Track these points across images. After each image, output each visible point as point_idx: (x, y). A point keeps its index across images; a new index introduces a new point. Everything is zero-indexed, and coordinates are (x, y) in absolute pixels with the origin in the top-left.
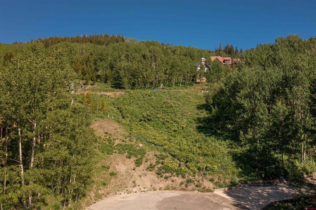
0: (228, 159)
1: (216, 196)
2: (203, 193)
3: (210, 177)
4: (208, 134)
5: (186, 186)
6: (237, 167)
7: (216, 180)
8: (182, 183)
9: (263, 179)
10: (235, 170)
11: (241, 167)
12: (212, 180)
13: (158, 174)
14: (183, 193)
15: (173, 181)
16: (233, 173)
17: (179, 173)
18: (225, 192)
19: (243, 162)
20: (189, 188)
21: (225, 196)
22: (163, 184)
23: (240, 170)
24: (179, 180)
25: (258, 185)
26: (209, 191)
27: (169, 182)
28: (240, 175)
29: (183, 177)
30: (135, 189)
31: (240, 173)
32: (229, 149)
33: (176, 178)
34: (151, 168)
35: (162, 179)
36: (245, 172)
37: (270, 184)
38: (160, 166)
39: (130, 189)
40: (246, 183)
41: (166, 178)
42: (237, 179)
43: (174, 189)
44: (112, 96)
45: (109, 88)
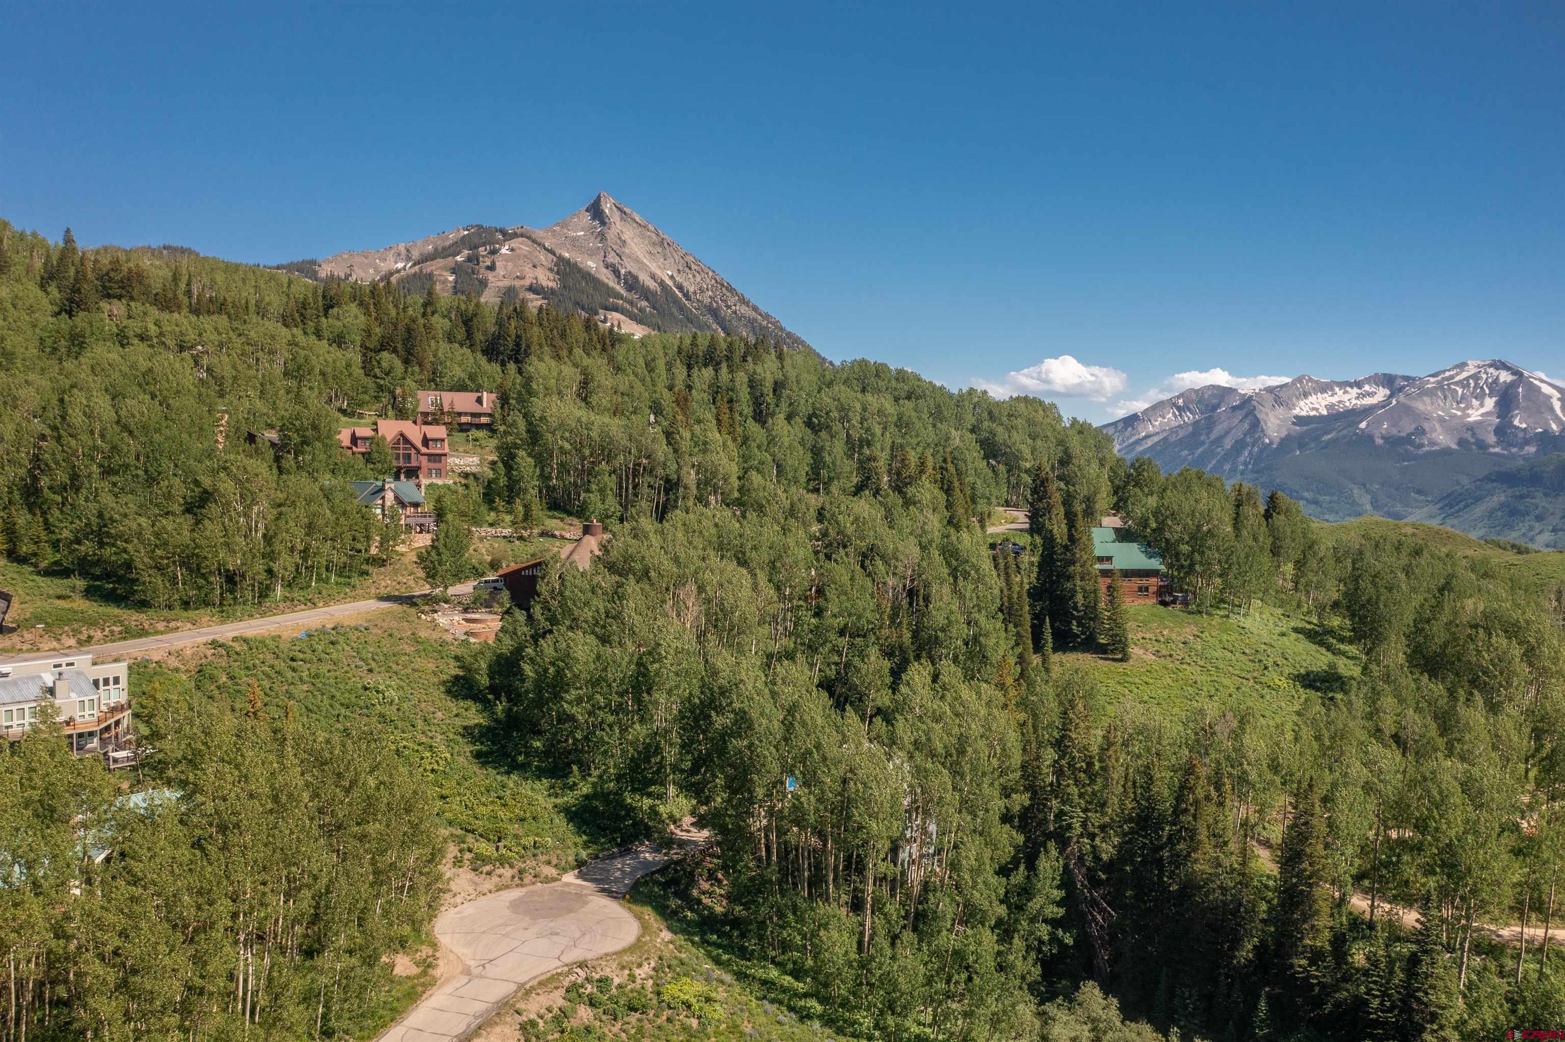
0: (560, 821)
1: (568, 884)
2: (550, 885)
3: (545, 858)
4: (502, 770)
5: (521, 879)
6: (578, 833)
7: (555, 861)
8: (513, 877)
9: (618, 845)
10: (578, 840)
11: (584, 832)
12: (549, 863)
13: (475, 870)
14: (524, 890)
15: (500, 876)
16: (576, 844)
17: (502, 861)
18: (578, 877)
19: (585, 822)
20: (526, 881)
21: (579, 882)
22: (488, 884)
23: (585, 838)
24: (507, 872)
25: (612, 857)
26: (554, 880)
27: (495, 879)
28: (586, 845)
29: (512, 866)
30: (458, 899)
31: (585, 843)
32: (553, 800)
33: (501, 871)
34: (458, 862)
35: (484, 876)
36: (593, 840)
37: (628, 851)
38: (468, 856)
39: (452, 901)
40: (597, 857)
41: (489, 873)
42: (584, 854)
43: (507, 887)
44: (173, 662)
45: (80, 604)
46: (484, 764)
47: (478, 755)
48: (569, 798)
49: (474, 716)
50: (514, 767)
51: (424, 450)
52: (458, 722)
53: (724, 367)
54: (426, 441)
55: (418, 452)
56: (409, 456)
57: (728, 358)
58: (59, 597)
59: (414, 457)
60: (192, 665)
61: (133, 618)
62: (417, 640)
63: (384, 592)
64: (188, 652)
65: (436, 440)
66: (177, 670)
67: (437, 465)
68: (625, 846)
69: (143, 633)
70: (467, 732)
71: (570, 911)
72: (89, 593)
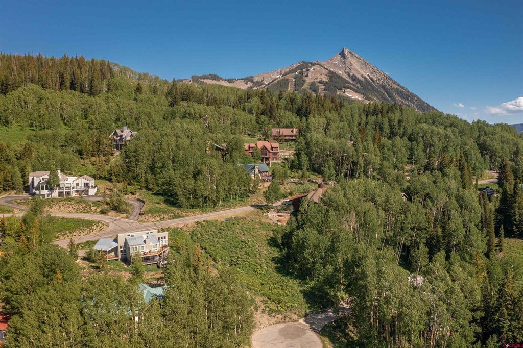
0: (301, 296)
1: (301, 324)
2: (294, 323)
3: (294, 311)
4: (284, 275)
5: (285, 320)
6: (307, 303)
7: (297, 313)
8: (282, 319)
9: (321, 309)
10: (306, 305)
11: (309, 303)
12: (295, 313)
13: (269, 315)
14: (285, 324)
16: (305, 307)
17: (279, 312)
18: (304, 321)
19: (310, 298)
21: (304, 323)
22: (273, 321)
23: (309, 305)
24: (280, 317)
25: (318, 313)
26: (296, 321)
27: (276, 319)
29: (282, 315)
30: (262, 326)
31: (309, 307)
32: (300, 288)
33: (278, 316)
34: (263, 311)
35: (272, 317)
36: (312, 306)
37: (324, 312)
38: (267, 309)
39: (260, 326)
40: (313, 313)
41: (274, 316)
42: (308, 311)
43: (279, 322)
44: (185, 228)
45: (163, 206)
46: (278, 272)
47: (276, 268)
48: (305, 288)
49: (276, 253)
50: (288, 274)
51: (271, 151)
52: (271, 255)
53: (380, 116)
54: (272, 148)
55: (269, 152)
56: (266, 153)
57: (381, 112)
58: (158, 203)
59: (268, 153)
60: (191, 230)
61: (177, 211)
62: (260, 223)
63: (253, 203)
64: (190, 225)
65: (275, 148)
66: (186, 231)
67: (276, 156)
68: (324, 309)
69: (178, 217)
70: (273, 259)
71: (299, 336)
72: (165, 201)
